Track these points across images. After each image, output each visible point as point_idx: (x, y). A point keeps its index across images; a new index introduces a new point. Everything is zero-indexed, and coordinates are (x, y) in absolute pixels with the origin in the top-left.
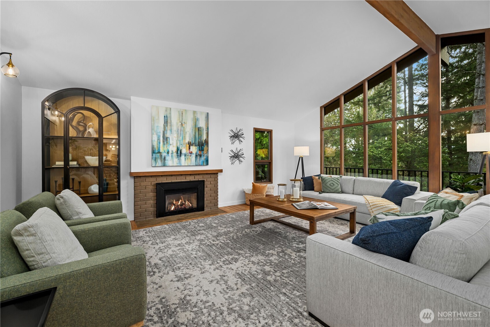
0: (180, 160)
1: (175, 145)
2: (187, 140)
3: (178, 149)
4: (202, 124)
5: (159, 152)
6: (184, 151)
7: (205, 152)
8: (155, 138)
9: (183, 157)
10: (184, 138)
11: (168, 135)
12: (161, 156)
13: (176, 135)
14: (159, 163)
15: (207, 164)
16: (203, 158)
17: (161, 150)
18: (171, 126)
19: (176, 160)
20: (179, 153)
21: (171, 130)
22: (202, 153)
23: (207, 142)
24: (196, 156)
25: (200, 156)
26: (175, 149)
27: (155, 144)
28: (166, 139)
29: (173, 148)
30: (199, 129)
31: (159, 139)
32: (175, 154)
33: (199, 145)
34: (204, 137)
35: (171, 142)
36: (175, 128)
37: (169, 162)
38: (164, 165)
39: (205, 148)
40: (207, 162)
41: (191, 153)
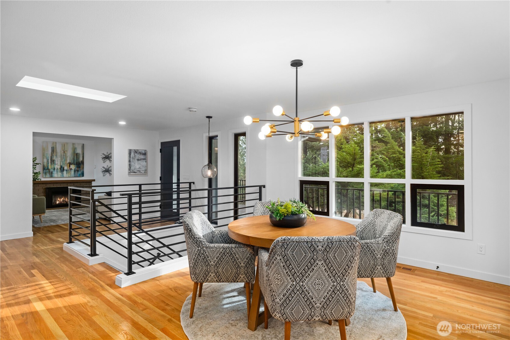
0: (63, 174)
1: (59, 164)
2: (68, 161)
3: (61, 167)
4: (79, 151)
5: (48, 169)
6: (66, 168)
7: (81, 168)
8: (45, 161)
9: (65, 172)
10: (66, 160)
11: (54, 158)
12: (49, 171)
13: (60, 159)
14: (48, 175)
15: (83, 176)
16: (80, 173)
17: (50, 167)
18: (56, 153)
19: (60, 174)
20: (62, 169)
21: (56, 156)
22: (79, 169)
23: (83, 162)
24: (75, 171)
25: (78, 171)
26: (59, 167)
27: (45, 164)
28: (53, 161)
29: (57, 166)
30: (77, 155)
31: (48, 161)
32: (59, 170)
33: (77, 164)
34: (81, 159)
35: (56, 163)
36: (59, 154)
37: (55, 174)
38: (52, 177)
39: (81, 166)
40: (83, 175)
41: (71, 169)
